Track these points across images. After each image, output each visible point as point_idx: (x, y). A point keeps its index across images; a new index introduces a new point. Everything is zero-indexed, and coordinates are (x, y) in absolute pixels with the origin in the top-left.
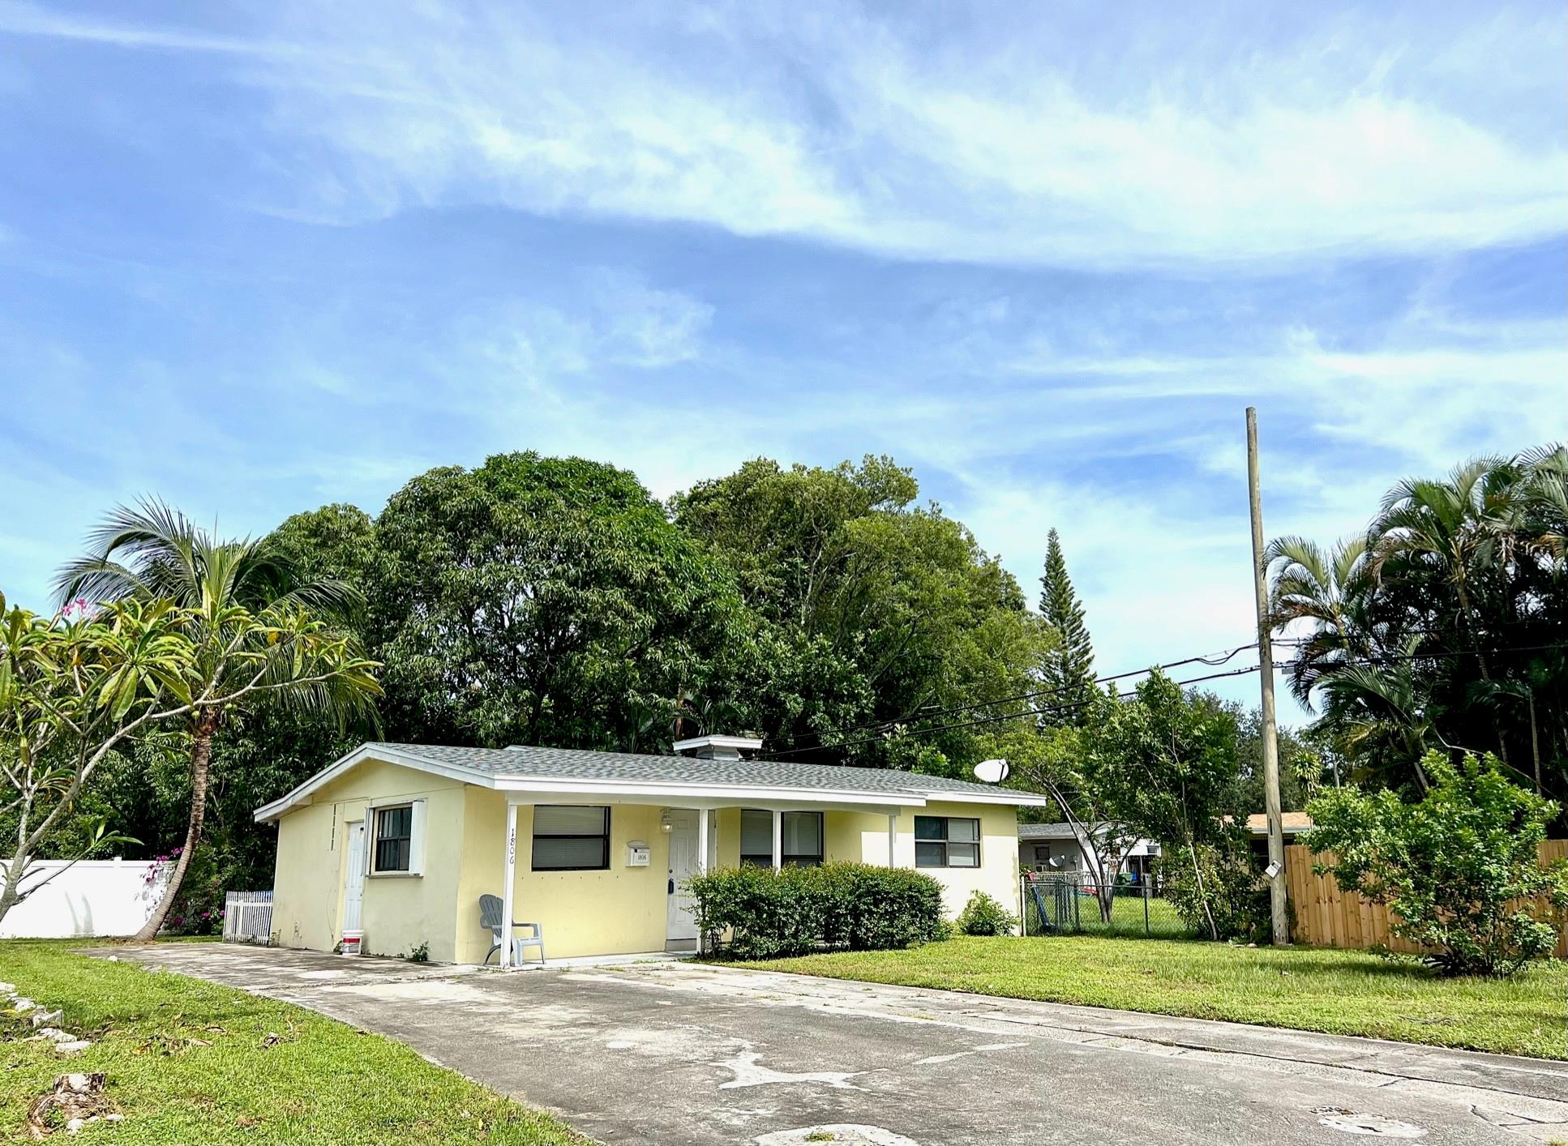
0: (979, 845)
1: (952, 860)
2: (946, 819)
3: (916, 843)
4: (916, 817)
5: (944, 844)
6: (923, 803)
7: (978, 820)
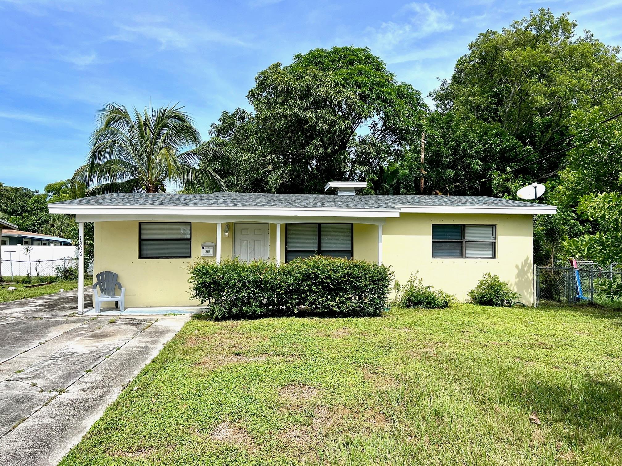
0: (495, 242)
1: (468, 253)
2: (464, 226)
3: (433, 242)
4: (434, 226)
5: (462, 242)
6: (397, 215)
7: (495, 226)
